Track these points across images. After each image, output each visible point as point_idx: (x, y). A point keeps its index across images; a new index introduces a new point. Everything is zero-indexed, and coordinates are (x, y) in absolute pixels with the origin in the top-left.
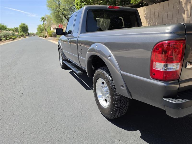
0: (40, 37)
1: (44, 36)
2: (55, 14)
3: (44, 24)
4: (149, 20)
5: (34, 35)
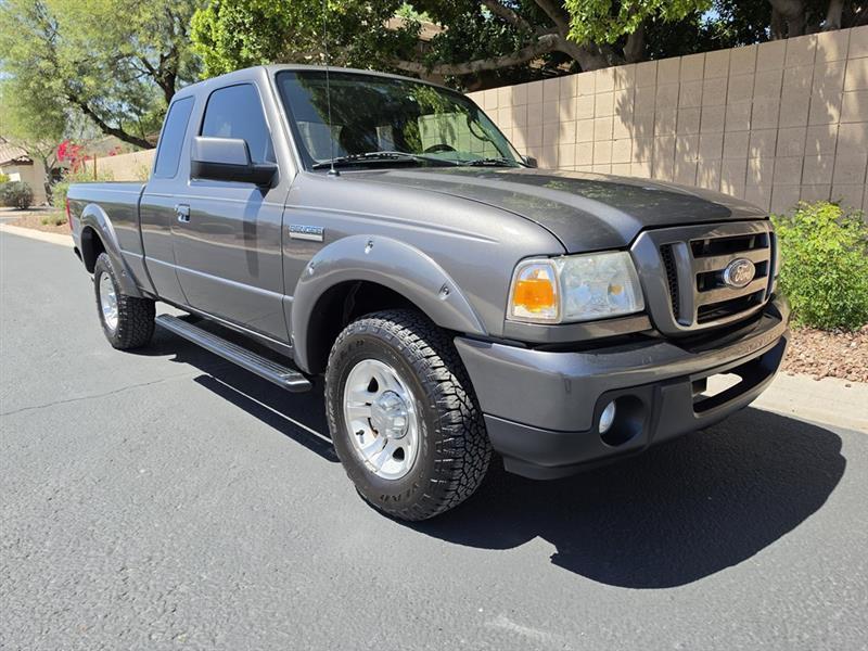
2: (27, 88)
4: (642, 129)
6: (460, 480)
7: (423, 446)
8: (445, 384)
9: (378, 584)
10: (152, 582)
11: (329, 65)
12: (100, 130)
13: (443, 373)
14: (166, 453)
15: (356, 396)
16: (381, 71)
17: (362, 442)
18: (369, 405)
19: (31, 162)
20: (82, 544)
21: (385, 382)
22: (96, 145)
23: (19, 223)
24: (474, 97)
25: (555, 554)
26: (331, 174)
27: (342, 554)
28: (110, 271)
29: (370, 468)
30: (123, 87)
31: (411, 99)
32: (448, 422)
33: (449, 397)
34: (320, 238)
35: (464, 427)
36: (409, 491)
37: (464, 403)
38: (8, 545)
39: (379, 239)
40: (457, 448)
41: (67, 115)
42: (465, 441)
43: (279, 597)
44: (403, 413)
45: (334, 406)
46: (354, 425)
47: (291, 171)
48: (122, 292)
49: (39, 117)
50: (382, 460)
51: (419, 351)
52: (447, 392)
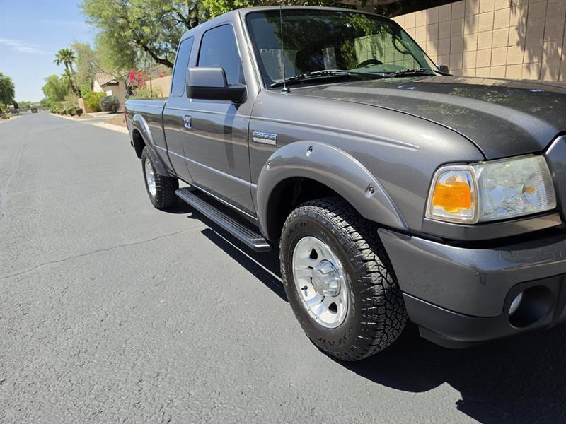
0: (56, 115)
1: (71, 110)
2: (113, 37)
3: (68, 72)
5: (35, 110)
6: (381, 338)
7: (351, 309)
8: (370, 263)
9: (316, 414)
10: (157, 395)
11: (293, 5)
12: (154, 61)
13: (368, 254)
14: (178, 288)
15: (302, 262)
16: (329, 6)
17: (306, 295)
18: (312, 268)
19: (117, 84)
20: (117, 359)
21: (323, 253)
22: (153, 70)
23: (110, 122)
24: (398, 20)
25: (460, 401)
26: (284, 91)
27: (290, 384)
28: (150, 159)
29: (312, 316)
30: (167, 32)
31: (348, 25)
32: (372, 294)
33: (373, 274)
34: (274, 142)
35: (386, 298)
36: (340, 340)
37: (386, 279)
38: (73, 355)
39: (317, 145)
40: (379, 315)
41: (135, 53)
42: (386, 309)
43: (243, 417)
44: (336, 279)
45: (286, 266)
46: (300, 283)
47: (256, 90)
48: (158, 173)
49: (119, 55)
50: (321, 311)
51: (348, 235)
52: (372, 270)
